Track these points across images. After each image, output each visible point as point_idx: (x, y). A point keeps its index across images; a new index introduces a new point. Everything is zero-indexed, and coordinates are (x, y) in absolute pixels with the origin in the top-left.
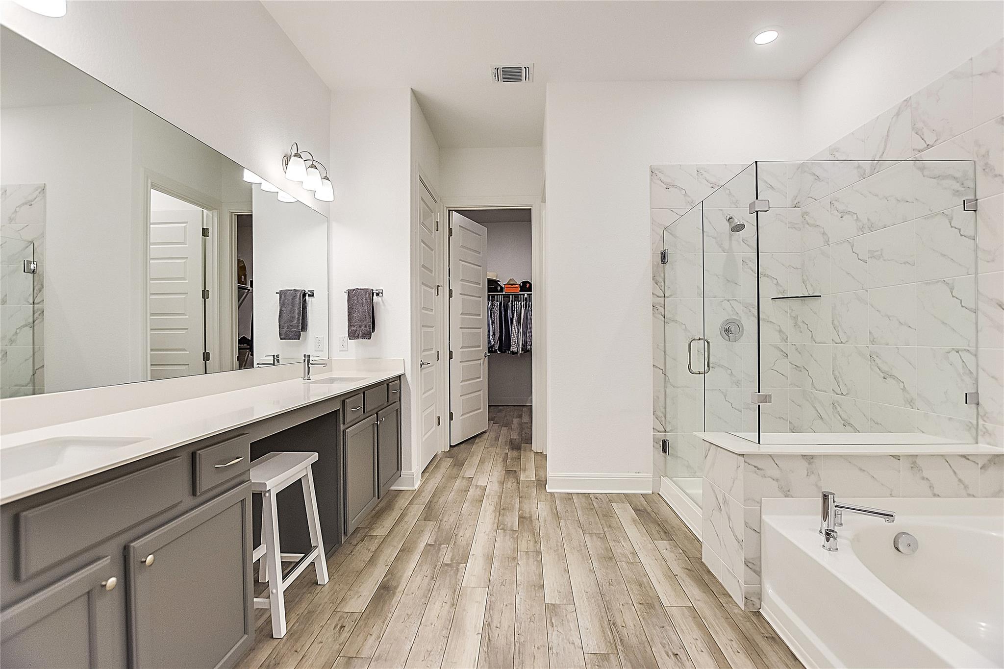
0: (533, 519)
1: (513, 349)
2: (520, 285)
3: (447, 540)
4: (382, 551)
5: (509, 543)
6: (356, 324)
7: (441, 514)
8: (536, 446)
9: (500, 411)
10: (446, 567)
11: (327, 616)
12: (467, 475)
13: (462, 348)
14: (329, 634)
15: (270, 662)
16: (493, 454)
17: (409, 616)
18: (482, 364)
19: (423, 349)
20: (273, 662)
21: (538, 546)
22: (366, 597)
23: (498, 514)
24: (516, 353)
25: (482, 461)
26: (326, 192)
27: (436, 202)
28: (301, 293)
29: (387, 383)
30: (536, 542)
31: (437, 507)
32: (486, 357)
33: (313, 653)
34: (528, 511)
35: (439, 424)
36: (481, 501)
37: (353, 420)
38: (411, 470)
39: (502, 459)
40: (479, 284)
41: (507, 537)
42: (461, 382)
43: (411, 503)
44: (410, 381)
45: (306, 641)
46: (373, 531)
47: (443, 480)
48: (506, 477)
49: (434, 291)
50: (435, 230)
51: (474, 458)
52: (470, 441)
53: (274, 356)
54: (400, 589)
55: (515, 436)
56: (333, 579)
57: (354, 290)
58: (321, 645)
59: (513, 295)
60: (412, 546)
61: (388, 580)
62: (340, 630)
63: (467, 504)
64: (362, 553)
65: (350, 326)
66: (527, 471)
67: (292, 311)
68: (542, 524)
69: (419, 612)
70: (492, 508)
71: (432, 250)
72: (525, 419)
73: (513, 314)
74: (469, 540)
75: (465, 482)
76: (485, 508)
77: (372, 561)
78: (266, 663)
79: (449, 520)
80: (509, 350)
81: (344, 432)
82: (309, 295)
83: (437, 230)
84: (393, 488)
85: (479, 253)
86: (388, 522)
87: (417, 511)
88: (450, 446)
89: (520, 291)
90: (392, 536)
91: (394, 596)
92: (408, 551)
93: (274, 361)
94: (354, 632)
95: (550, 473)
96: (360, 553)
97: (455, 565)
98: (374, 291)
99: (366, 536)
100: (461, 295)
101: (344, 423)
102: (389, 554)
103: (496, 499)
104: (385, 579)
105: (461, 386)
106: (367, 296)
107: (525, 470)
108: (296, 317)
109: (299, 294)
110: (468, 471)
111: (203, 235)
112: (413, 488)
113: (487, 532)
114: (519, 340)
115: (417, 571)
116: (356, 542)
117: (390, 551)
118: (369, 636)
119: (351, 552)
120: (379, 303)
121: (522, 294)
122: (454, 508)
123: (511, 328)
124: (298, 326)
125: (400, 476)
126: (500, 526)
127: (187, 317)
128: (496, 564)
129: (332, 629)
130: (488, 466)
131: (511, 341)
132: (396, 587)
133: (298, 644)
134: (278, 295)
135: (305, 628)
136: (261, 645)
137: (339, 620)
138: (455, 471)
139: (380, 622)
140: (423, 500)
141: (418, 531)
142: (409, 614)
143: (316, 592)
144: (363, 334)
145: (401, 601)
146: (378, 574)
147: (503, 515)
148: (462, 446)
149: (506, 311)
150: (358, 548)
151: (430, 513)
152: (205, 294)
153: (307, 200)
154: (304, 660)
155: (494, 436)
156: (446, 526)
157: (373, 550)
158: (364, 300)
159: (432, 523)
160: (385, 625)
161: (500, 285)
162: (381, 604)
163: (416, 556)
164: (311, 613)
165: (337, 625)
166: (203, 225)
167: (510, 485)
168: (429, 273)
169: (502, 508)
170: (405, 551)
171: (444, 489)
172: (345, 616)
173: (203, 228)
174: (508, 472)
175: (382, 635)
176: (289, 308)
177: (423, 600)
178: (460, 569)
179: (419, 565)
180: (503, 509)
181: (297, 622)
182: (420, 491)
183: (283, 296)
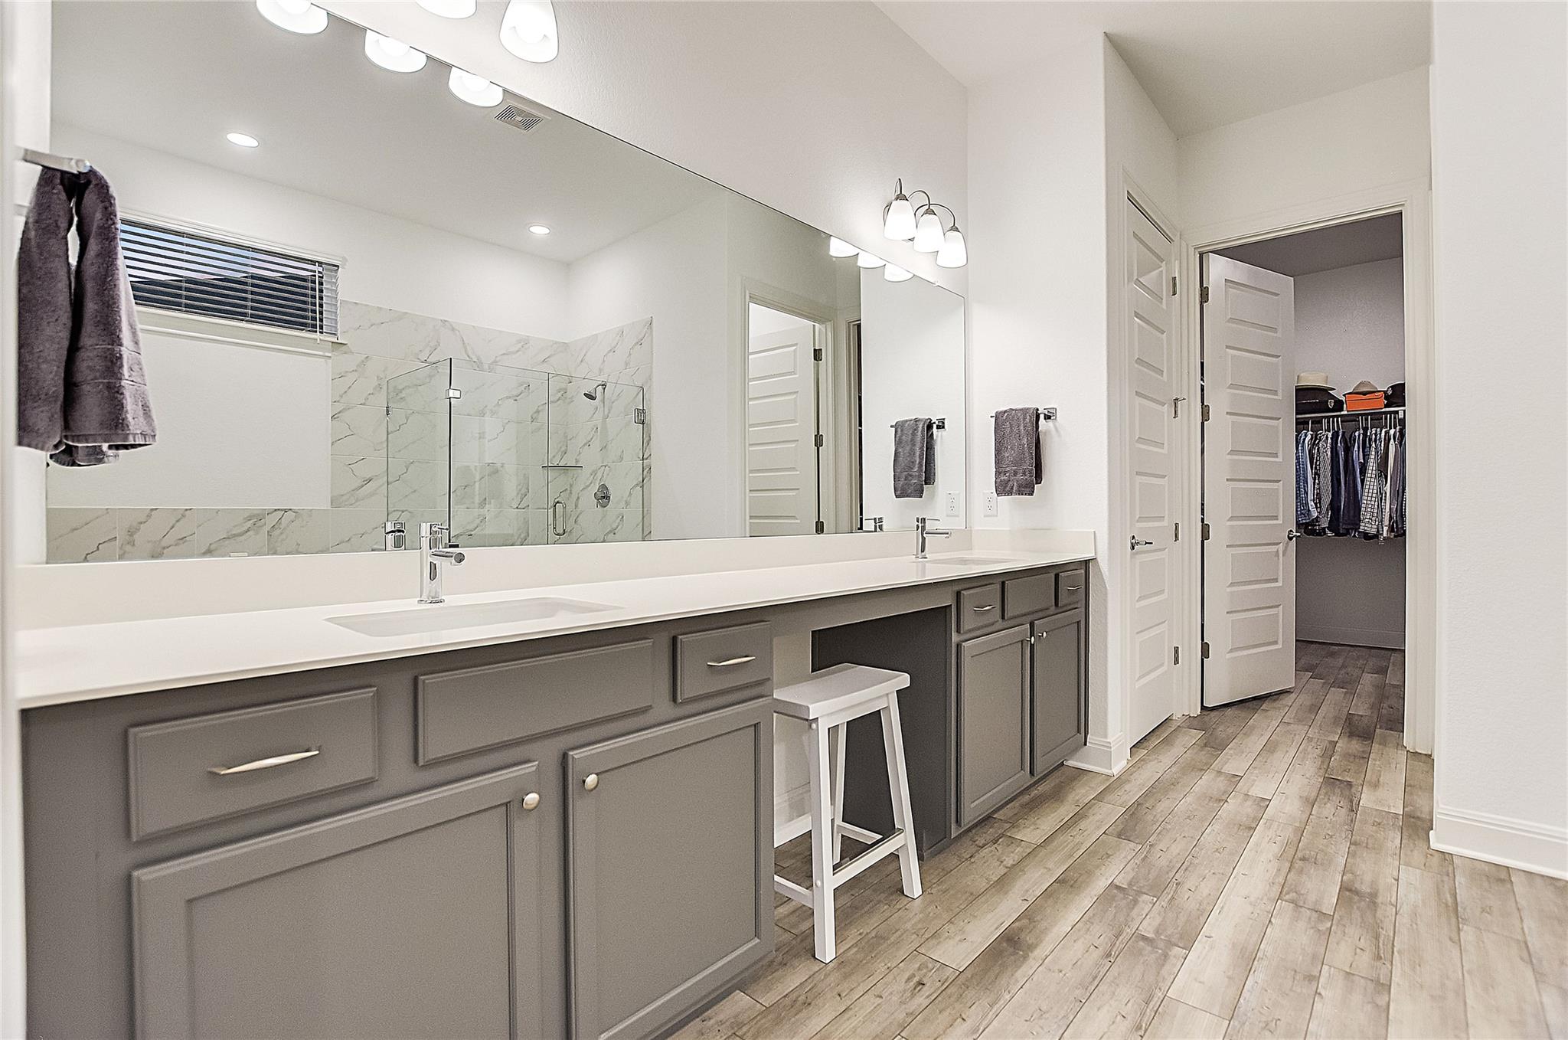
0: (1379, 900)
1: (1367, 526)
2: (1385, 392)
3: (1157, 888)
4: (1023, 870)
5: (1303, 938)
6: (1008, 469)
7: (1155, 834)
8: (1412, 737)
9: (1332, 654)
10: (1141, 943)
11: (902, 954)
12: (1232, 767)
13: (1232, 519)
14: (898, 985)
15: (800, 996)
16: (1298, 739)
17: (1042, 1012)
18: (1281, 555)
19: (1137, 517)
20: (802, 998)
21: (1384, 971)
22: (975, 945)
23: (1288, 865)
24: (1376, 536)
25: (1269, 748)
26: (954, 252)
27: (1170, 240)
28: (924, 424)
29: (1056, 571)
30: (1379, 958)
31: (1150, 817)
32: (1290, 539)
33: (862, 1011)
34: (1368, 878)
35: (1176, 661)
36: (1250, 828)
37: (978, 628)
38: (1106, 737)
39: (1318, 752)
40: (1275, 392)
41: (1301, 925)
42: (1229, 586)
43: (1099, 798)
44: (1107, 573)
45: (859, 985)
46: (1017, 830)
47: (1174, 769)
48: (1323, 791)
49: (1167, 410)
50: (1167, 295)
51: (1253, 738)
52: (1250, 704)
53: (875, 519)
54: (1038, 953)
55: (1361, 708)
56: (929, 893)
57: (1005, 412)
58: (879, 1000)
59: (1367, 415)
60: (1080, 879)
61: (1021, 929)
62: (915, 989)
63: (1216, 826)
64: (988, 863)
65: (998, 473)
66: (1380, 789)
67: (912, 453)
68: (1404, 919)
69: (1063, 1013)
70: (1276, 849)
71: (1163, 332)
72: (1391, 679)
73: (1366, 456)
74: (1205, 902)
75: (1221, 784)
76: (1257, 845)
77: (1001, 884)
78: (793, 996)
79: (1169, 850)
80: (1357, 529)
81: (958, 646)
82: (938, 427)
83: (1174, 294)
84: (1070, 763)
85: (1275, 330)
86: (1047, 822)
87: (1108, 814)
88: (1203, 708)
89: (1386, 406)
90: (1049, 848)
91: (1023, 963)
92: (1071, 886)
93: (876, 526)
94: (937, 1001)
95: (1441, 806)
96: (985, 863)
97: (1161, 945)
98: (1039, 412)
99: (1002, 835)
100: (1228, 416)
101: (958, 631)
102: (1036, 880)
103: (1289, 833)
104: (1017, 924)
105: (1231, 592)
106: (1028, 420)
107: (1376, 785)
108: (917, 462)
109: (921, 426)
110: (1233, 762)
111: (815, 359)
112: (1110, 771)
113: (1252, 899)
114: (1381, 509)
115: (1079, 930)
116: (983, 842)
117: (1037, 875)
118: (960, 1020)
119: (971, 857)
120: (1050, 432)
121: (1390, 413)
122: (1186, 829)
123: (1363, 481)
124: (920, 476)
125: (1085, 744)
126: (1287, 892)
127: (798, 473)
128: (1259, 976)
129: (904, 980)
130: (1281, 760)
131: (1360, 510)
132: (1031, 947)
133: (846, 985)
134: (894, 429)
135: (864, 962)
136: (796, 962)
137: (919, 969)
138: (1203, 756)
139: (985, 1002)
140: (1125, 797)
141: (1098, 854)
142: (1044, 1008)
143: (898, 906)
144: (1019, 486)
145: (1035, 977)
146: (1004, 912)
147: (1301, 872)
148: (1229, 711)
149: (1348, 450)
150: (985, 852)
151: (1131, 825)
152: (818, 441)
153: (927, 272)
154: (847, 1016)
155: (1308, 703)
156: (1160, 860)
157: (1009, 865)
158: (1022, 428)
159: (1132, 845)
160: (993, 1011)
161: (1333, 397)
162: (996, 969)
163: (1084, 901)
164: (881, 938)
165: (914, 975)
166: (814, 346)
167: (1331, 810)
168: (1159, 377)
169: (1299, 855)
170: (1067, 884)
171: (1173, 787)
172: (930, 966)
173: (815, 350)
174: (1330, 782)
175: (982, 1028)
176: (908, 448)
177: (1077, 992)
178: (1171, 958)
179: (1087, 919)
180: (1303, 859)
181: (855, 945)
182: (1121, 781)
183: (899, 430)
